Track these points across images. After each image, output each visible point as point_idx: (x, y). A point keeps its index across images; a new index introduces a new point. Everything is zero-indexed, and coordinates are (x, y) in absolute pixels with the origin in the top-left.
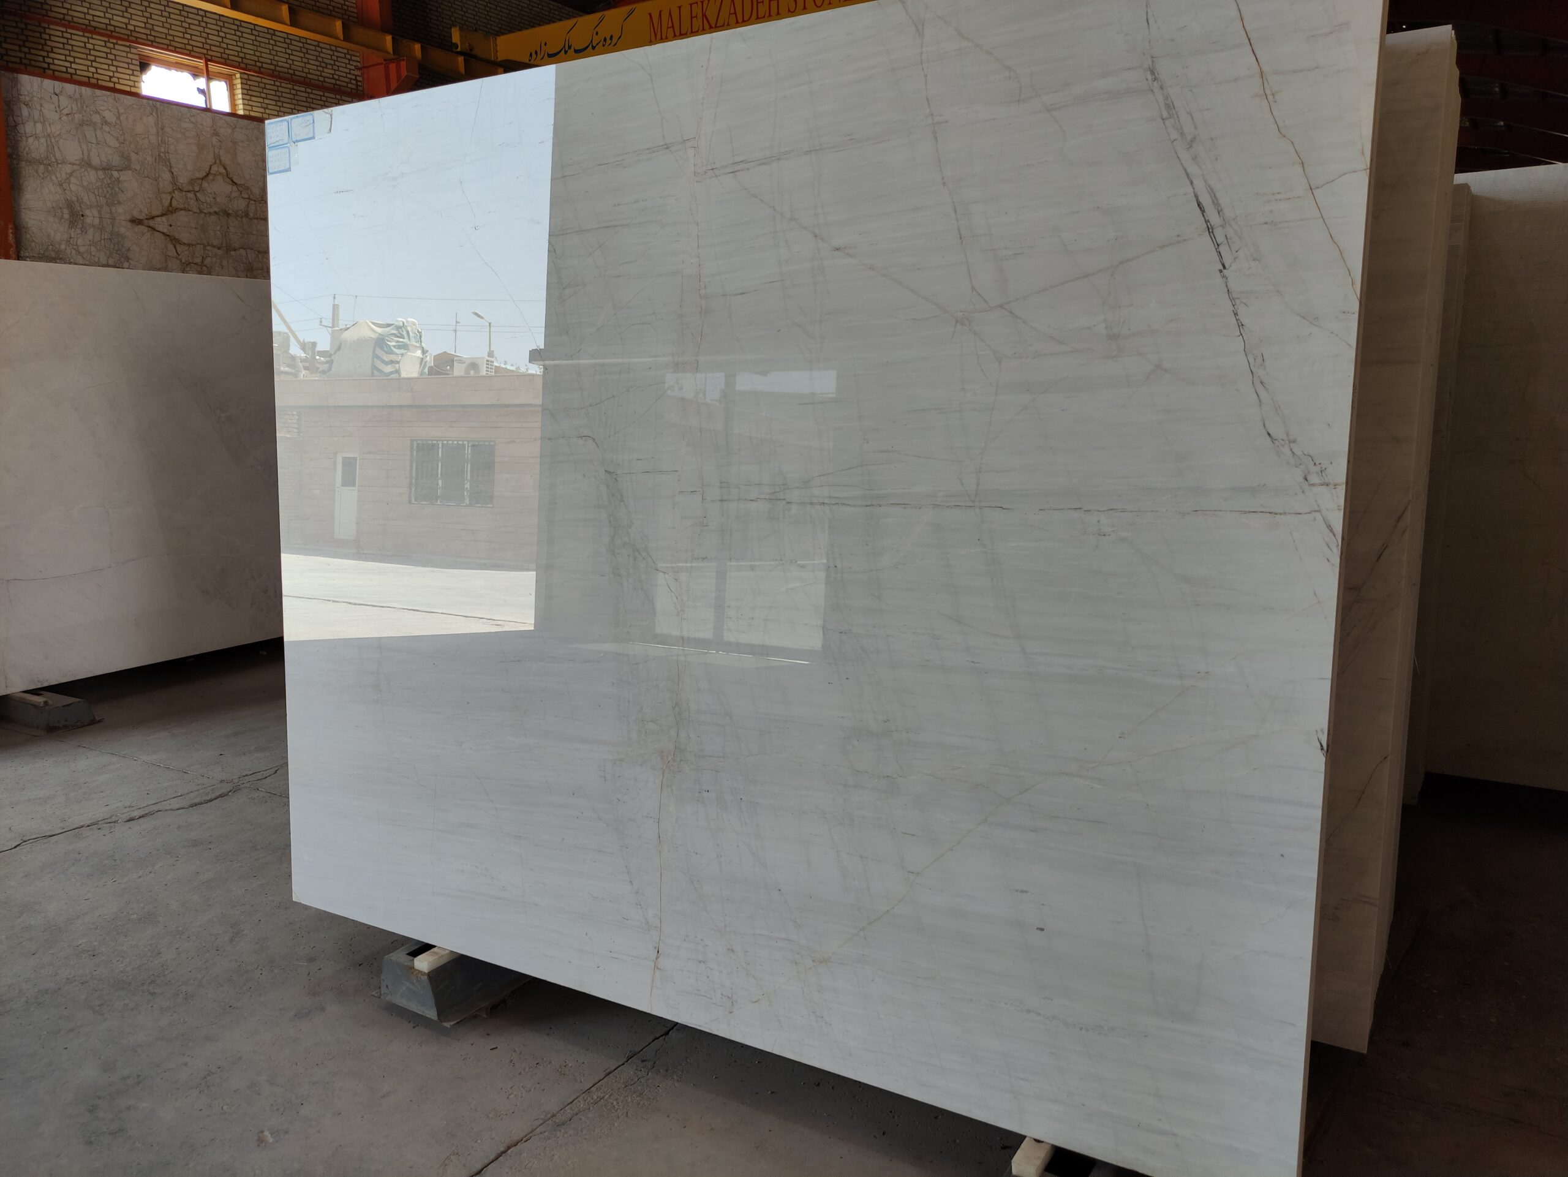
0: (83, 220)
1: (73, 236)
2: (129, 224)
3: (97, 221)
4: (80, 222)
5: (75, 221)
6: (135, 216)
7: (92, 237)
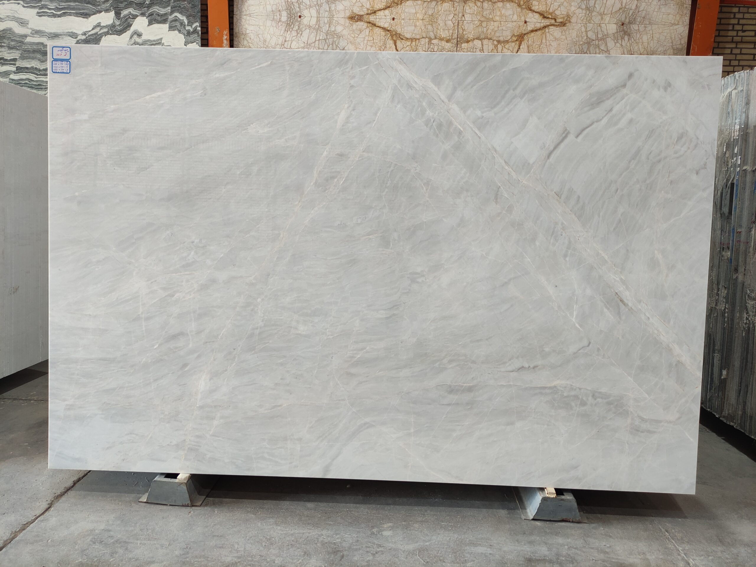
0: (300, 21)
1: (287, 40)
2: (347, 21)
3: (314, 21)
4: (297, 24)
5: (292, 23)
6: (354, 11)
7: (307, 40)
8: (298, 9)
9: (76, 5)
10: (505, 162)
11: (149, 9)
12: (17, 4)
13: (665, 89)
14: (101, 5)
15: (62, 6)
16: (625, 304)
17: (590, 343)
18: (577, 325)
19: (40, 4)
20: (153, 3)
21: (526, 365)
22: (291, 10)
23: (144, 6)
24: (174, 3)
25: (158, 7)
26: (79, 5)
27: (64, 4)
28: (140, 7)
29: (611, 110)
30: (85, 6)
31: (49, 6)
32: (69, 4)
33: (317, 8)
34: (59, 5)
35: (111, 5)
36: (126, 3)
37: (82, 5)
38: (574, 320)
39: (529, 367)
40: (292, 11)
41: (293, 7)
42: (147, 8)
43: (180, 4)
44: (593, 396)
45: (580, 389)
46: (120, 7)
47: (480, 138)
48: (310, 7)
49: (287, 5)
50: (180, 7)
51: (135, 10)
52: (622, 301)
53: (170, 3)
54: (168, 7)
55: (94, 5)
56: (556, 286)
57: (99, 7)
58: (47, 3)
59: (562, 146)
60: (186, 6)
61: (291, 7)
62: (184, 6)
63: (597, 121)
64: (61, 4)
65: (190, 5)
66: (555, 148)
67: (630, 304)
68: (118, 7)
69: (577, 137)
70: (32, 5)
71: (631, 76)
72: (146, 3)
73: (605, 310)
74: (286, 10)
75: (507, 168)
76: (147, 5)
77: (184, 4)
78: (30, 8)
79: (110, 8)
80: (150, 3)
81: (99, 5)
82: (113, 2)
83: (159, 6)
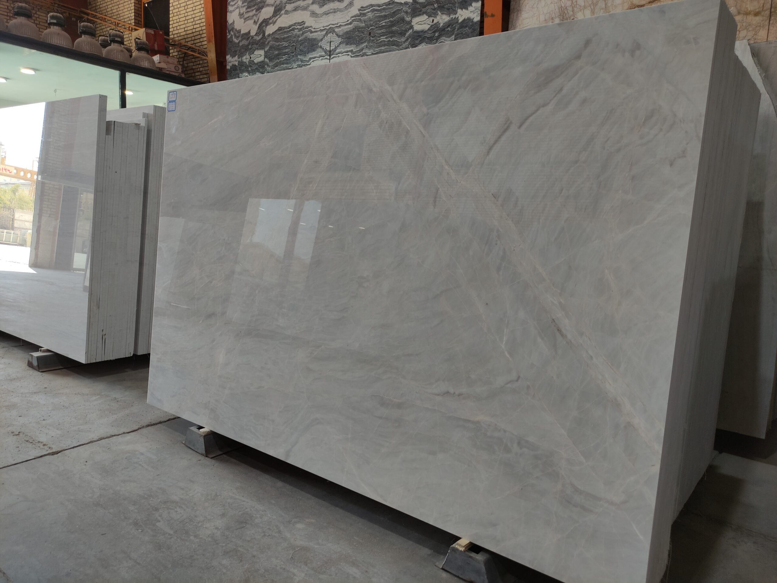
8: (571, 13)
9: (385, 49)
10: (445, 161)
11: (437, 41)
12: (347, 56)
13: (632, 53)
14: (402, 45)
15: (376, 51)
16: (562, 335)
17: (519, 378)
18: (506, 353)
19: (362, 53)
20: (441, 34)
21: (452, 391)
22: (564, 15)
23: (434, 39)
24: (457, 31)
25: (444, 38)
26: (387, 48)
27: (377, 49)
28: (431, 41)
29: (561, 90)
30: (391, 48)
31: (368, 53)
32: (381, 48)
33: (592, 7)
34: (374, 51)
35: (410, 44)
36: (421, 39)
37: (390, 47)
38: (503, 346)
39: (454, 393)
40: (566, 16)
41: (566, 12)
42: (436, 40)
43: (462, 31)
44: (519, 444)
45: (505, 431)
46: (416, 44)
47: (424, 136)
48: (585, 7)
49: (561, 11)
50: (462, 33)
51: (426, 43)
52: (559, 330)
53: (454, 32)
54: (452, 35)
55: (398, 45)
56: (487, 304)
57: (401, 47)
58: (366, 51)
59: (503, 139)
60: (467, 31)
61: (564, 12)
62: (466, 32)
63: (544, 105)
64: (375, 50)
65: (471, 30)
66: (496, 142)
67: (569, 336)
68: (414, 44)
69: (520, 127)
70: (357, 54)
71: (588, 43)
72: (435, 36)
73: (539, 340)
74: (559, 17)
75: (446, 167)
76: (436, 38)
77: (466, 30)
78: (355, 57)
79: (409, 45)
80: (439, 35)
81: (401, 45)
82: (411, 40)
83: (445, 36)
